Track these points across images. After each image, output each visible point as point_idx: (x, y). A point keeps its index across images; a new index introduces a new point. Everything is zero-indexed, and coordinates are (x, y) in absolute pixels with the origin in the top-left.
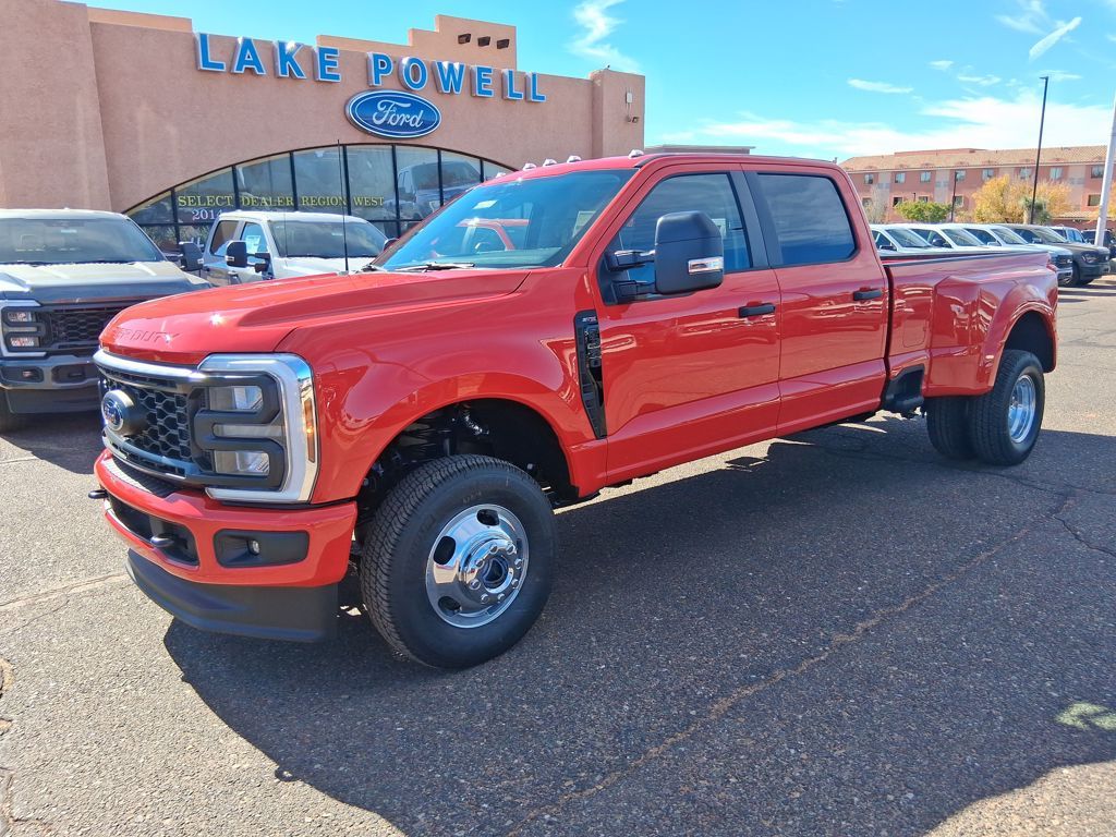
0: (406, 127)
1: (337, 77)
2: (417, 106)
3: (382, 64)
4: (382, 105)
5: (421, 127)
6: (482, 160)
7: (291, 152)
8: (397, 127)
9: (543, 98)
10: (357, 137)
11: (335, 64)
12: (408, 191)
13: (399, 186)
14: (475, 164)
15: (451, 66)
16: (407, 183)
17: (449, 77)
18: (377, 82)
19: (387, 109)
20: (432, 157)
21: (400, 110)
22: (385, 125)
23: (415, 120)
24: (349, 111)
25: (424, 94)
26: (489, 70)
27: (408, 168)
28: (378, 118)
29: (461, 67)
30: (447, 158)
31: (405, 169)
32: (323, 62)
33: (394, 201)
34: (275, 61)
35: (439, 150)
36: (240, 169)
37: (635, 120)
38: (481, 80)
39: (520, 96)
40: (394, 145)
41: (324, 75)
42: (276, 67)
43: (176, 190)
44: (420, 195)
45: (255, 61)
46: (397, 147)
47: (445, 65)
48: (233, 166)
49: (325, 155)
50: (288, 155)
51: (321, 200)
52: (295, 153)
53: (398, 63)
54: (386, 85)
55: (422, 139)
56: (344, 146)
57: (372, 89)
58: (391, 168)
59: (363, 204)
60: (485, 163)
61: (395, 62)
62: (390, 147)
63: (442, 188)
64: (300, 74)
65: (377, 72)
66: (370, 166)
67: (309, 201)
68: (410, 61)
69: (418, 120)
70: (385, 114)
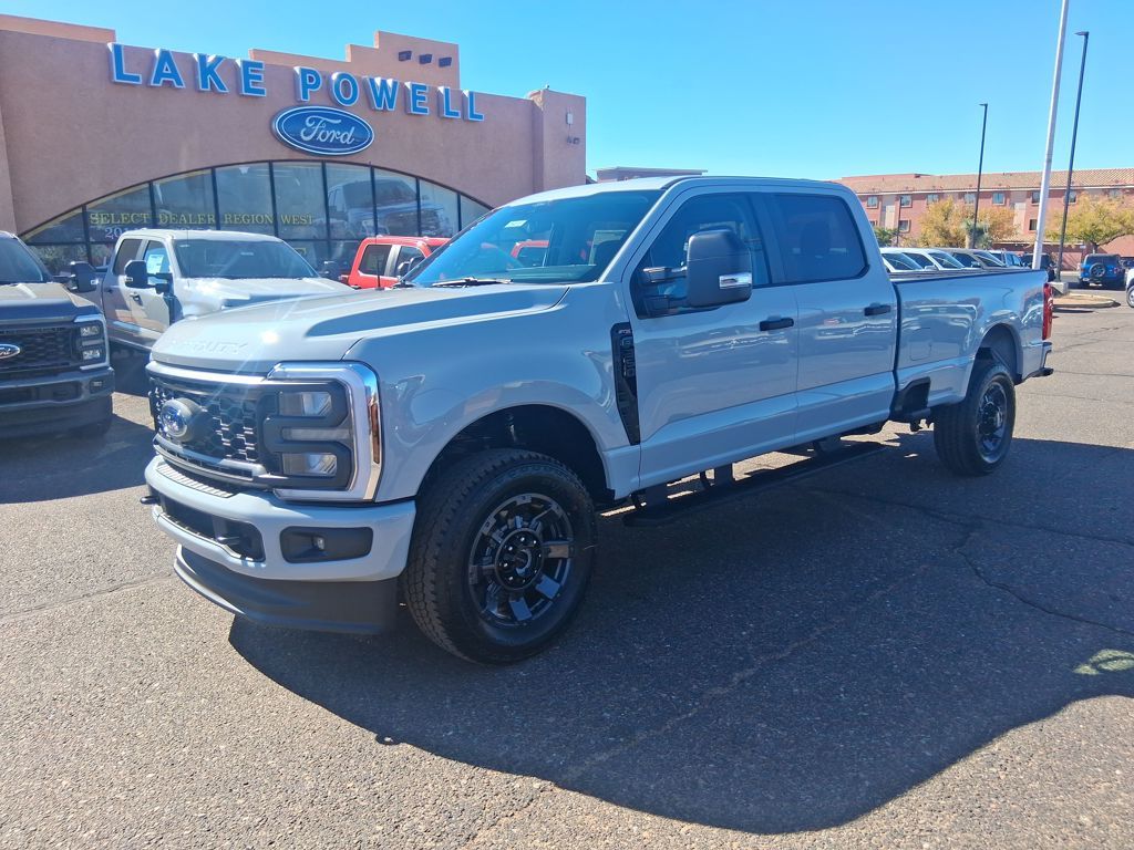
0: (336, 144)
1: (262, 92)
2: (347, 123)
3: (311, 79)
4: (310, 121)
5: (351, 145)
6: (418, 178)
7: (213, 168)
8: (327, 144)
9: (481, 117)
10: (285, 153)
11: (259, 78)
12: (339, 209)
13: (330, 204)
14: (410, 183)
15: (384, 83)
16: (338, 201)
17: (381, 93)
18: (305, 97)
19: (315, 125)
20: (363, 175)
21: (330, 126)
22: (314, 142)
23: (346, 136)
24: (275, 126)
25: (355, 110)
26: (424, 88)
27: (340, 186)
28: (306, 134)
29: (395, 84)
30: (379, 175)
31: (336, 187)
32: (247, 77)
33: (324, 220)
34: (195, 74)
35: (372, 168)
36: (157, 185)
37: (576, 141)
38: (415, 98)
39: (457, 114)
40: (323, 162)
41: (248, 89)
42: (196, 81)
43: (88, 206)
44: (352, 214)
45: (174, 74)
46: (327, 164)
47: (378, 81)
48: (150, 182)
49: (249, 171)
50: (209, 171)
51: (246, 218)
52: (217, 169)
53: (327, 78)
54: (315, 100)
55: (354, 157)
56: (270, 162)
57: (301, 104)
58: (321, 186)
59: (291, 221)
60: (421, 182)
61: (324, 77)
62: (320, 164)
63: (375, 207)
64: (222, 88)
65: (305, 87)
66: (299, 183)
67: (233, 219)
68: (341, 77)
69: (349, 137)
70: (314, 130)
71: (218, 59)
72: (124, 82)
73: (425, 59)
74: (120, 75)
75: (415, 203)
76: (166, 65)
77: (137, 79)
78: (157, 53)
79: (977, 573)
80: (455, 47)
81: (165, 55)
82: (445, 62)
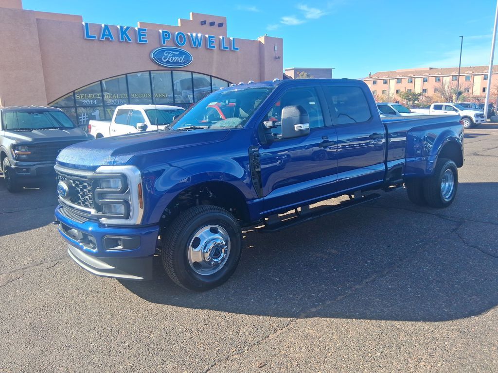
0: (177, 63)
1: (146, 41)
2: (182, 53)
3: (166, 35)
4: (166, 53)
5: (183, 63)
6: (211, 76)
7: (126, 74)
8: (173, 63)
9: (237, 49)
10: (156, 67)
11: (145, 35)
12: (178, 91)
13: (175, 88)
14: (208, 78)
15: (197, 35)
16: (178, 87)
17: (196, 40)
18: (164, 43)
19: (168, 55)
20: (188, 76)
21: (174, 55)
22: (168, 62)
24: (152, 56)
25: (185, 48)
26: (214, 37)
27: (179, 81)
28: (165, 59)
29: (201, 36)
30: (195, 76)
31: (177, 81)
32: (140, 35)
33: (172, 96)
34: (118, 35)
35: (192, 72)
36: (104, 82)
37: (279, 58)
38: (210, 42)
39: (227, 48)
40: (172, 71)
41: (140, 41)
42: (119, 37)
43: (75, 91)
44: (184, 92)
45: (110, 35)
46: (173, 71)
47: (194, 35)
48: (101, 81)
49: (141, 75)
50: (125, 76)
51: (140, 95)
52: (128, 75)
53: (173, 34)
54: (168, 44)
55: (184, 68)
56: (150, 71)
57: (162, 46)
58: (171, 81)
59: (159, 96)
60: (212, 78)
61: (172, 34)
62: (170, 71)
63: (193, 89)
64: (130, 40)
65: (164, 39)
66: (161, 80)
67: (135, 95)
68: (178, 34)
69: (182, 59)
70: (168, 57)
71: (128, 28)
72: (90, 39)
73: (212, 24)
74: (88, 36)
75: (210, 87)
76: (107, 31)
77: (95, 37)
78: (103, 26)
79: (464, 241)
80: (225, 19)
81: (106, 26)
82: (221, 25)
